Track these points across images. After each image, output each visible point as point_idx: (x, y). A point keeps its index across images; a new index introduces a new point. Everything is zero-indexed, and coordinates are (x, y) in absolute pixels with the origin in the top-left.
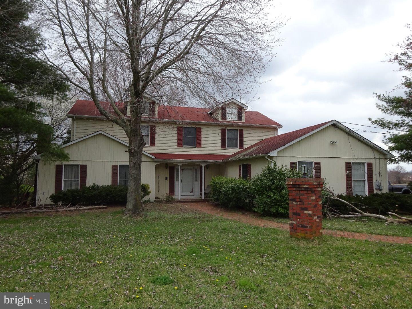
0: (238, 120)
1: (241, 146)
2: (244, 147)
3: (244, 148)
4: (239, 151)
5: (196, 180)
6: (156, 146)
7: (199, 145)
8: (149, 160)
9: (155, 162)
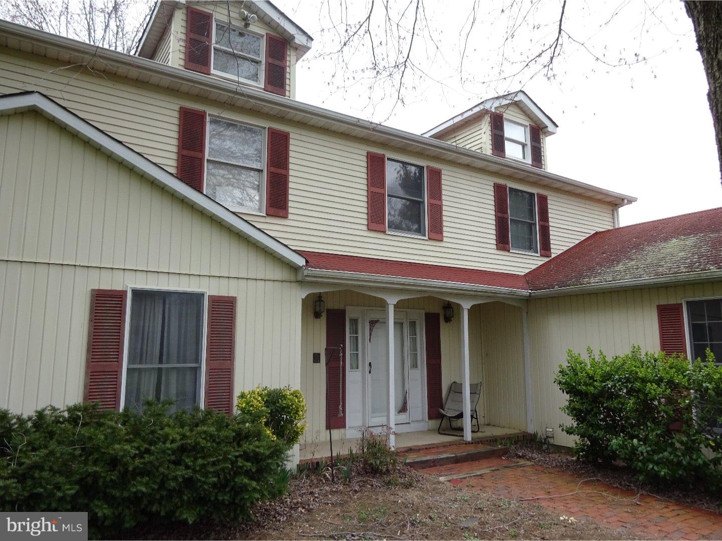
0: (532, 166)
1: (546, 247)
2: (552, 251)
3: (553, 256)
4: (540, 263)
5: (415, 365)
6: (290, 217)
7: (436, 232)
8: (277, 273)
9: (301, 283)
